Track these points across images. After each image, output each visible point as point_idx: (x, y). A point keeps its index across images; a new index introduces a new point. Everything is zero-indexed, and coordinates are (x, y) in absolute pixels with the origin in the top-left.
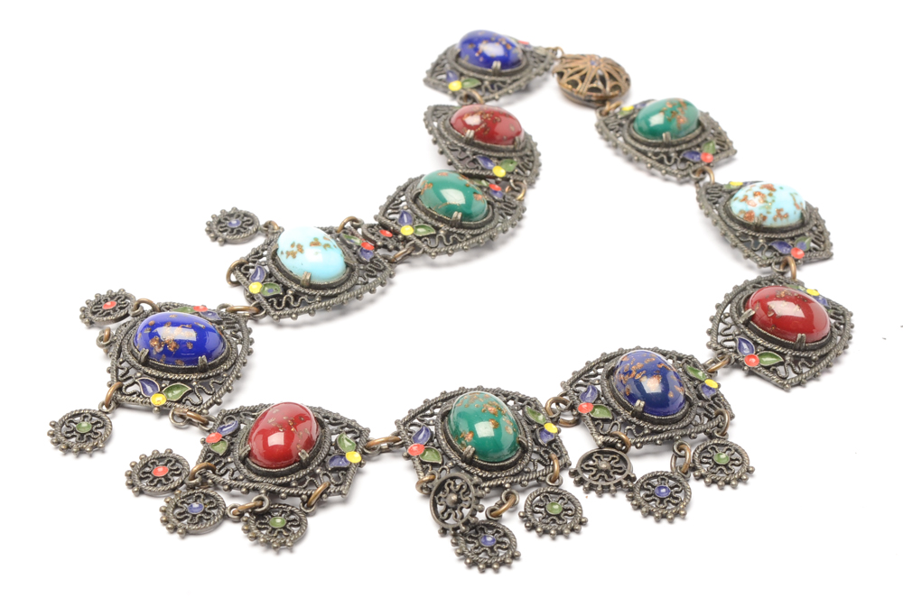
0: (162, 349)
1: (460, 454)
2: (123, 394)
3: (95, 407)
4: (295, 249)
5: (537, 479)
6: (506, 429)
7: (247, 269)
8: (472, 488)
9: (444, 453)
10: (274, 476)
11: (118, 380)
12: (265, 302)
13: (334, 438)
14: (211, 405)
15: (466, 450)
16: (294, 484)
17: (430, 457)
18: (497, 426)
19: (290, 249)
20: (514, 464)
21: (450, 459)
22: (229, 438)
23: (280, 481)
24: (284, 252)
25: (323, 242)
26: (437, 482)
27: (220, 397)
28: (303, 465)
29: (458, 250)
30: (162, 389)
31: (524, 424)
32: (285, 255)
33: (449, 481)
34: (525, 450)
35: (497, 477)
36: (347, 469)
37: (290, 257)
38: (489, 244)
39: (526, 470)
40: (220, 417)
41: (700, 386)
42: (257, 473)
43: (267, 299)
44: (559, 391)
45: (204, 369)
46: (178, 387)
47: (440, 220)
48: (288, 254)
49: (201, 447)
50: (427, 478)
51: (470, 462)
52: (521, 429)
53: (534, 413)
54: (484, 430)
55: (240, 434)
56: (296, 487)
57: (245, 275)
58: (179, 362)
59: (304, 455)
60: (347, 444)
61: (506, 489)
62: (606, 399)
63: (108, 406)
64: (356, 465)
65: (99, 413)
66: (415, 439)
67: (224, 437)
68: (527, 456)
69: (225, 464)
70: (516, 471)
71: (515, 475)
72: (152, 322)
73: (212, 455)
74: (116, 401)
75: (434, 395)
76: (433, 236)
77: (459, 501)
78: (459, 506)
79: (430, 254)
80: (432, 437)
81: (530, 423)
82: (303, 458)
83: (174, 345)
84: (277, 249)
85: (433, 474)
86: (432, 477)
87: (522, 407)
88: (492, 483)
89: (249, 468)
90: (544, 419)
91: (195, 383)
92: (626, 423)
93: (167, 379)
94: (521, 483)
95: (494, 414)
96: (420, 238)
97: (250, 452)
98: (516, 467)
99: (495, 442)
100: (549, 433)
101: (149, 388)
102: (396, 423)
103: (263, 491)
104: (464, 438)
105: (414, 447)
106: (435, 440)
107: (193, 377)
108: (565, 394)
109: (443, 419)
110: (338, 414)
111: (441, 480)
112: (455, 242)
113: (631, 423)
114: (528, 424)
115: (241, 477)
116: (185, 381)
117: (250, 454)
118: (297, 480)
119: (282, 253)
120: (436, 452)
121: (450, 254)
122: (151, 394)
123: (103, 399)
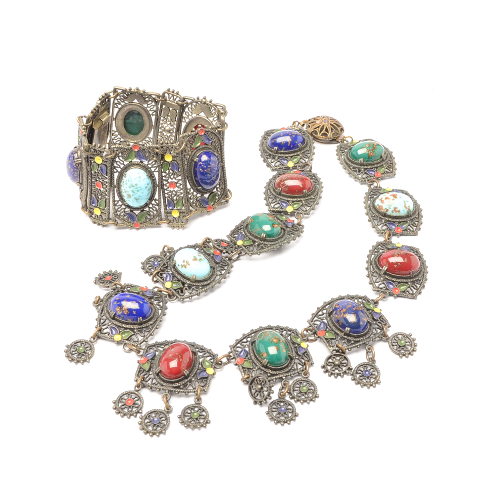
0: (121, 313)
1: (261, 363)
2: (101, 333)
3: (88, 339)
4: (185, 264)
5: (298, 373)
6: (282, 350)
7: (161, 274)
8: (268, 382)
9: (253, 362)
10: (172, 383)
11: (100, 326)
12: (175, 292)
13: (201, 360)
14: (142, 342)
15: (264, 361)
16: (182, 387)
17: (247, 365)
18: (278, 349)
19: (183, 264)
20: (287, 366)
21: (256, 365)
22: (150, 361)
23: (175, 386)
24: (180, 265)
25: (198, 258)
26: (251, 379)
27: (147, 338)
28: (186, 377)
29: (263, 252)
30: (120, 332)
31: (291, 344)
32: (180, 267)
33: (256, 378)
34: (292, 359)
35: (279, 374)
36: (207, 378)
37: (184, 267)
38: (279, 250)
39: (293, 369)
40: (146, 348)
41: (373, 313)
42: (164, 381)
43: (175, 290)
44: (307, 325)
45: (141, 324)
46: (128, 332)
47: (256, 237)
48: (182, 266)
49: (137, 365)
50: (246, 377)
51: (266, 367)
52: (290, 348)
53: (295, 338)
54: (272, 350)
55: (156, 359)
56: (183, 388)
57: (161, 278)
58: (128, 320)
59: (186, 372)
60: (207, 364)
61: (284, 379)
62: (330, 327)
63: (94, 339)
64: (211, 375)
65: (89, 342)
66: (239, 356)
67: (148, 360)
68: (293, 361)
69: (149, 375)
70: (288, 370)
71: (287, 372)
72: (118, 299)
73: (142, 370)
74: (98, 336)
75: (247, 331)
76: (251, 245)
77: (262, 388)
78: (262, 391)
79: (249, 254)
80: (247, 354)
81: (294, 343)
82: (186, 374)
83: (127, 311)
84: (175, 263)
85: (248, 374)
86: (248, 376)
87: (290, 335)
88: (277, 377)
89: (161, 378)
90: (301, 341)
91: (136, 331)
92: (342, 338)
93: (123, 327)
94: (290, 375)
95: (277, 343)
96: (245, 246)
97: (160, 371)
98: (288, 368)
99: (277, 357)
100: (303, 348)
101: (114, 332)
102: (230, 346)
103: (167, 391)
104: (263, 355)
105: (238, 360)
106: (249, 355)
107: (135, 327)
108: (310, 327)
109: (252, 345)
110: (203, 346)
111: (253, 378)
112: (262, 248)
113: (344, 339)
114: (293, 344)
115: (157, 383)
116: (131, 329)
117: (160, 372)
118: (183, 384)
119: (179, 265)
120: (249, 362)
121: (259, 254)
122: (115, 334)
123: (92, 335)
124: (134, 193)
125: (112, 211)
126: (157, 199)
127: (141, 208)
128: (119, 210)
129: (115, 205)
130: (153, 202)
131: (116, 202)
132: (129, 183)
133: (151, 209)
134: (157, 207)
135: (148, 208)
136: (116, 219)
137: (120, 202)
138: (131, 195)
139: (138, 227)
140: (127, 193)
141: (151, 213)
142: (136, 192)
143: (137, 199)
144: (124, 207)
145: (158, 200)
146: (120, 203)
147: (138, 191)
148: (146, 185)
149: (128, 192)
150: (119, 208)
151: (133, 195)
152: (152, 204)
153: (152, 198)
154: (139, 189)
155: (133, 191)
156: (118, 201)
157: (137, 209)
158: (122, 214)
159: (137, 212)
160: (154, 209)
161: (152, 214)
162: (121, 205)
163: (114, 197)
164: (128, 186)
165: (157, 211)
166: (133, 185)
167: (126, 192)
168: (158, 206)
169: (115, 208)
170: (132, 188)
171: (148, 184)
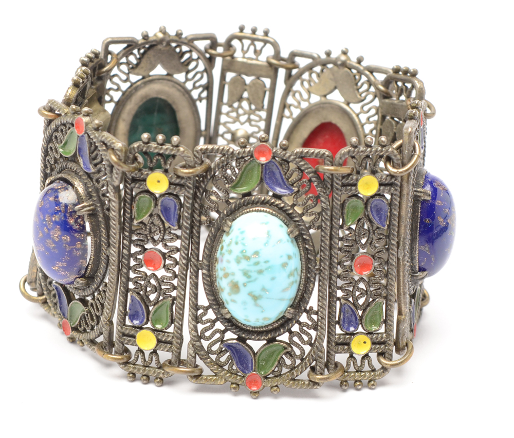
124: (249, 277)
125: (187, 337)
126: (315, 308)
127: (267, 332)
128: (207, 334)
129: (197, 319)
130: (304, 318)
131: (200, 312)
132: (236, 250)
133: (296, 339)
134: (313, 333)
135: (287, 334)
136: (199, 362)
137: (210, 311)
138: (240, 285)
139: (254, 389)
140: (230, 278)
141: (295, 349)
142: (254, 275)
143: (256, 298)
144: (223, 328)
145: (317, 313)
146: (211, 315)
147: (260, 272)
148: (285, 259)
149: (233, 274)
150: (206, 330)
151: (245, 285)
152: (300, 323)
153: (299, 303)
154: (263, 266)
155: (246, 274)
156: (206, 309)
157: (257, 333)
158: (215, 348)
159: (256, 345)
160: (306, 338)
161: (297, 352)
162: (214, 322)
163: (195, 296)
164: (232, 258)
165: (311, 345)
166: (249, 254)
167: (226, 275)
168: (315, 329)
169: (196, 327)
170: (244, 264)
171: (289, 257)
